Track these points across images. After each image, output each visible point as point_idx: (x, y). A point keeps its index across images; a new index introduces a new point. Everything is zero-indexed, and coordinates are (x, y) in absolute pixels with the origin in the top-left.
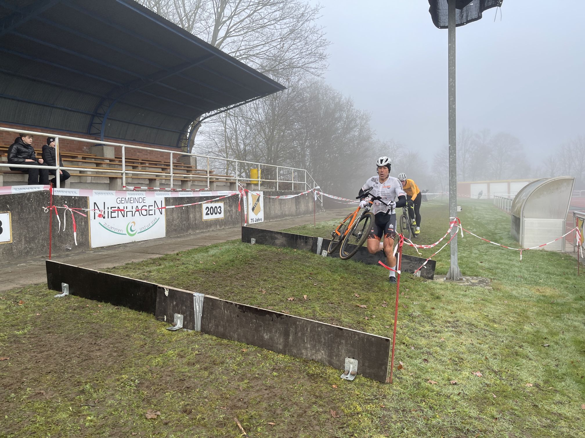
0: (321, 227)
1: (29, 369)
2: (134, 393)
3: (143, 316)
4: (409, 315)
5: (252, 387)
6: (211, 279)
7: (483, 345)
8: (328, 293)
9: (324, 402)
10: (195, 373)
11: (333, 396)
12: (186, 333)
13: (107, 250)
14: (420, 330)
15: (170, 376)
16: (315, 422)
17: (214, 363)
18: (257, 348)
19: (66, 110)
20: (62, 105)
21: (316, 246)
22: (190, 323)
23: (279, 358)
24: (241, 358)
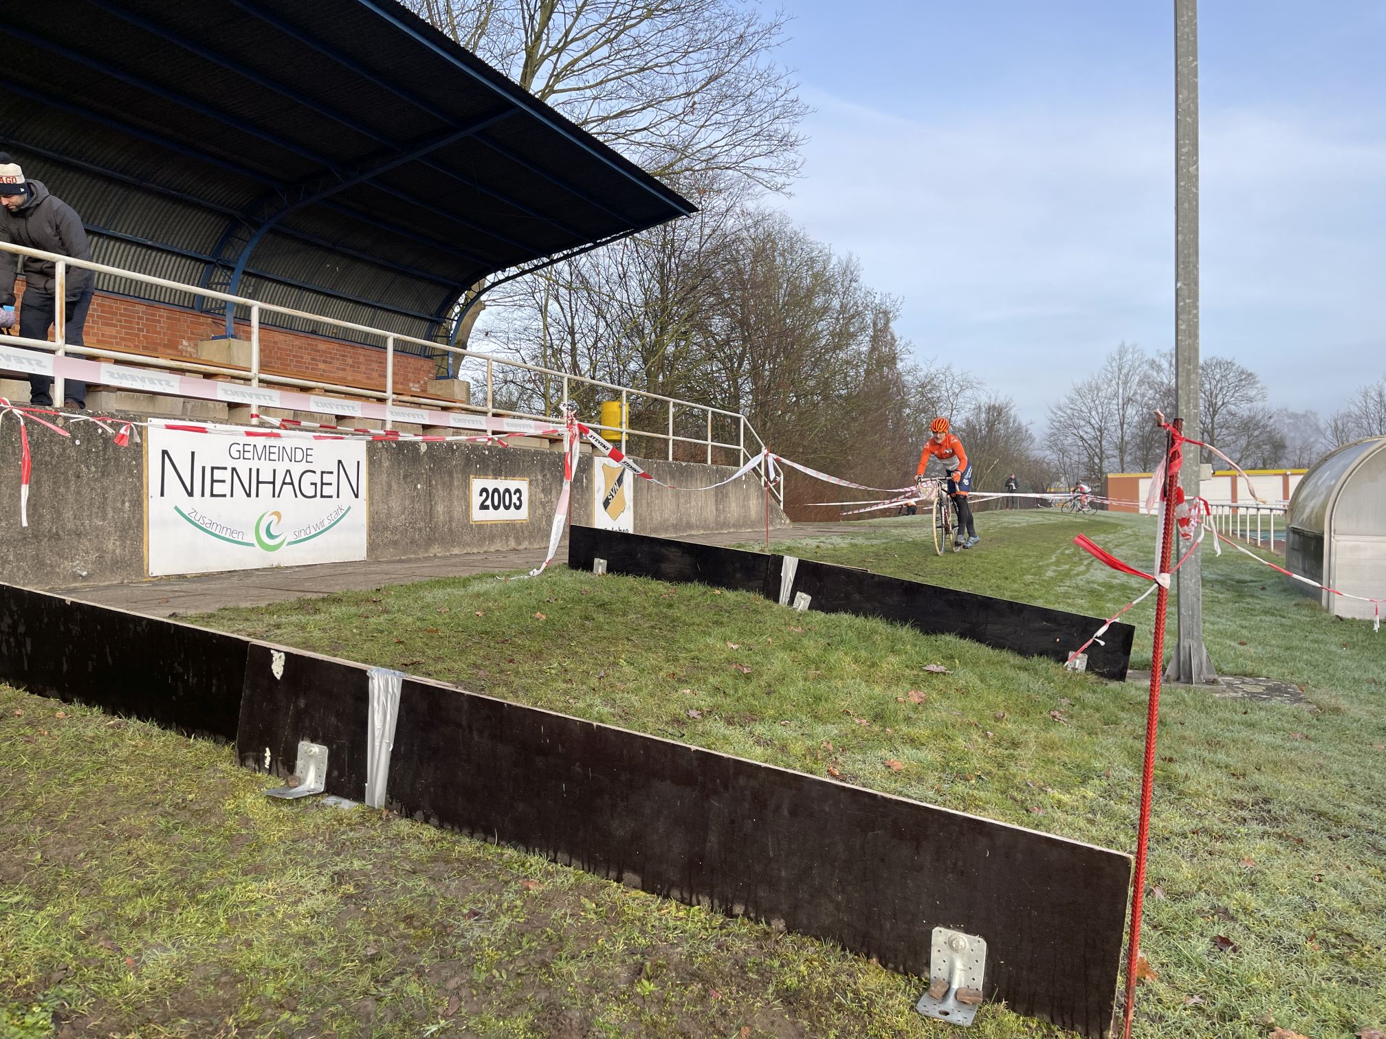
3: (195, 750)
12: (330, 813)
18: (582, 876)
19: (139, 244)
20: (129, 231)
21: (778, 580)
22: (350, 777)
23: (667, 920)
24: (517, 917)
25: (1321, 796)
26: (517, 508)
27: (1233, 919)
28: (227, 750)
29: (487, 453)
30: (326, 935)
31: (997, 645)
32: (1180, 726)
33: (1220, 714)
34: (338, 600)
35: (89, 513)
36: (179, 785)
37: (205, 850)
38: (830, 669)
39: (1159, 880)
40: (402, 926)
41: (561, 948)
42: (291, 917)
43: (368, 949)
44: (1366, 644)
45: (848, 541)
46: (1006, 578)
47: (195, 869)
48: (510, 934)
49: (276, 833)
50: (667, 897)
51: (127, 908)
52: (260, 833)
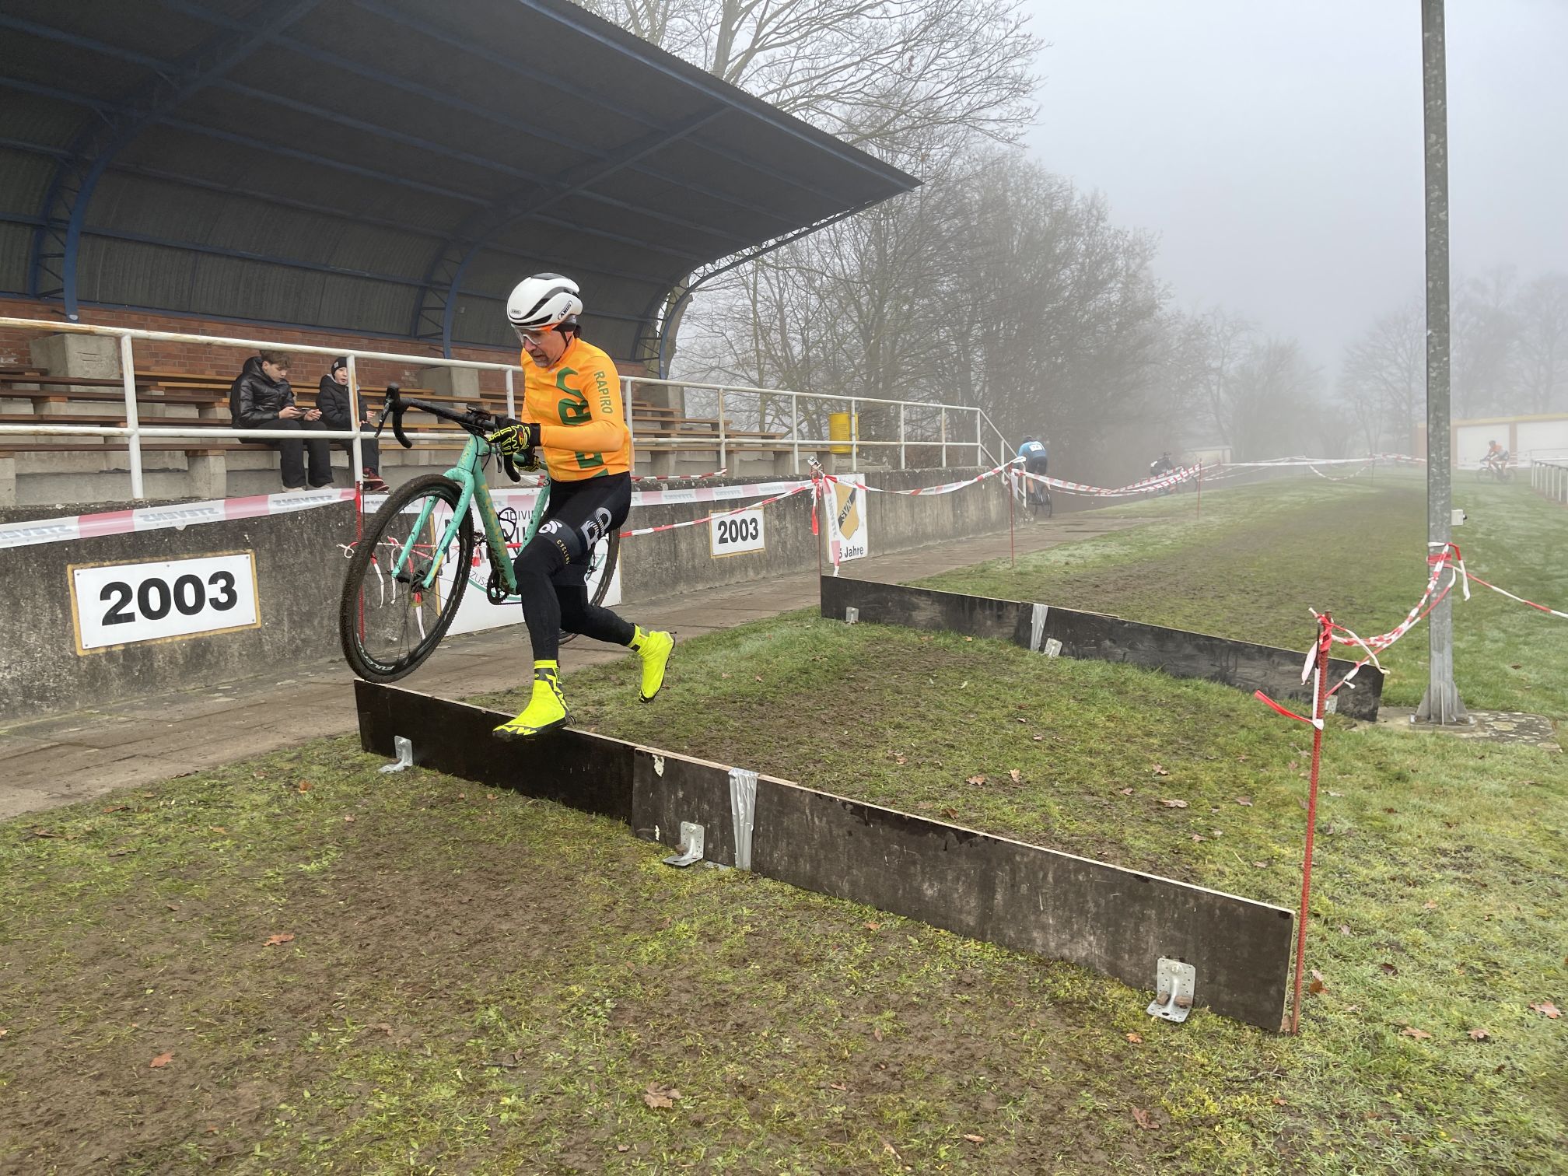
0: (1030, 568)
1: (345, 965)
2: (606, 1036)
3: (599, 824)
4: (1320, 831)
5: (908, 1032)
6: (757, 723)
7: (1552, 922)
8: (1078, 764)
9: (1112, 1083)
10: (750, 985)
11: (1133, 1064)
12: (713, 874)
13: (483, 641)
14: (1357, 874)
15: (688, 992)
16: (1092, 1140)
17: (797, 959)
18: (904, 921)
21: (1029, 629)
22: (722, 848)
23: (969, 951)
24: (866, 949)
26: (754, 537)
27: (1403, 951)
28: (620, 825)
31: (1247, 687)
33: (1456, 760)
39: (1349, 920)
50: (967, 936)
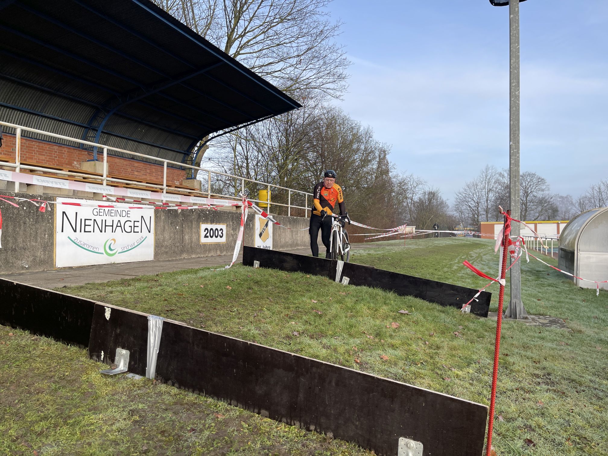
3: (70, 351)
12: (130, 381)
18: (242, 411)
19: (55, 119)
20: (51, 114)
21: (335, 271)
22: (139, 365)
23: (280, 432)
24: (212, 431)
25: (573, 372)
26: (221, 237)
27: (533, 430)
28: (85, 351)
29: (208, 213)
30: (125, 440)
31: (431, 301)
32: (511, 339)
33: (529, 333)
34: (139, 280)
35: (29, 239)
36: (62, 368)
37: (72, 399)
38: (357, 312)
39: (501, 412)
40: (159, 436)
41: (232, 446)
42: (109, 432)
43: (144, 447)
44: (592, 300)
45: (367, 252)
46: (436, 270)
47: (67, 408)
48: (208, 440)
49: (105, 391)
50: (280, 421)
51: (36, 427)
52: (97, 391)
